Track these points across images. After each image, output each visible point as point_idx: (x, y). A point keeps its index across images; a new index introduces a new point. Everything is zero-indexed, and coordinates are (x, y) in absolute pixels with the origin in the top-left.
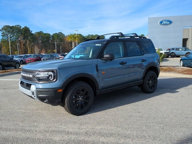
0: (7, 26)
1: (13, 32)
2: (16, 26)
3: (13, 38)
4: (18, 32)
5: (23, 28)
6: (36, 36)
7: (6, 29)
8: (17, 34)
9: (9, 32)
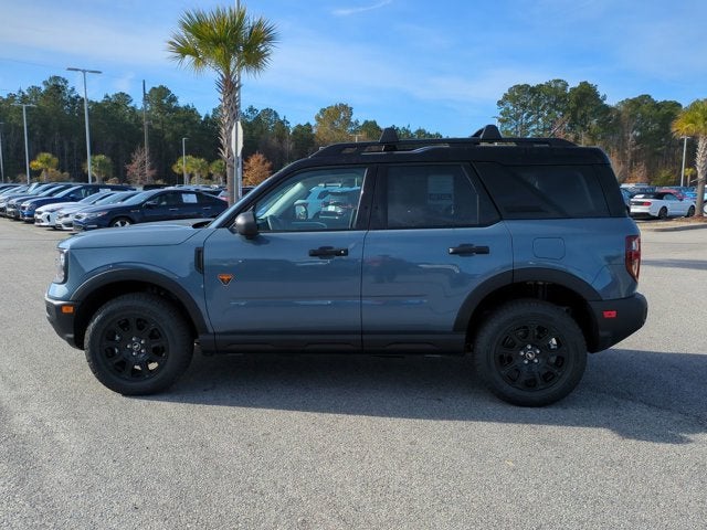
0: (519, 88)
1: (539, 105)
2: (548, 85)
3: (534, 127)
4: (554, 106)
5: (574, 90)
6: (619, 115)
7: (517, 99)
8: (549, 113)
9: (524, 106)
